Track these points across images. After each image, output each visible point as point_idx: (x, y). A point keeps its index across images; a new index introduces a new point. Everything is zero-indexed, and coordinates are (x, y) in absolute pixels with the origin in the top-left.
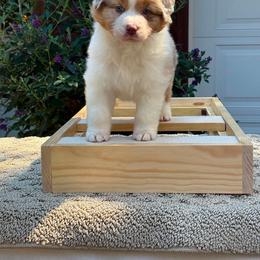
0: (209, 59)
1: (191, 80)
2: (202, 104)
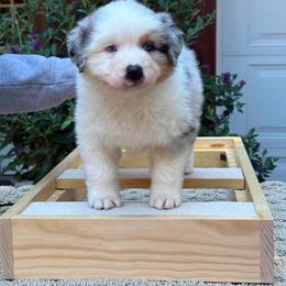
0: (243, 83)
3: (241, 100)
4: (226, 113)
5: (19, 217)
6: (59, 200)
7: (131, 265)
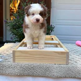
0: (54, 27)
1: (50, 31)
2: (52, 37)
3: (54, 30)
4: (51, 32)
5: (16, 50)
6: (24, 46)
7: (39, 60)
